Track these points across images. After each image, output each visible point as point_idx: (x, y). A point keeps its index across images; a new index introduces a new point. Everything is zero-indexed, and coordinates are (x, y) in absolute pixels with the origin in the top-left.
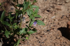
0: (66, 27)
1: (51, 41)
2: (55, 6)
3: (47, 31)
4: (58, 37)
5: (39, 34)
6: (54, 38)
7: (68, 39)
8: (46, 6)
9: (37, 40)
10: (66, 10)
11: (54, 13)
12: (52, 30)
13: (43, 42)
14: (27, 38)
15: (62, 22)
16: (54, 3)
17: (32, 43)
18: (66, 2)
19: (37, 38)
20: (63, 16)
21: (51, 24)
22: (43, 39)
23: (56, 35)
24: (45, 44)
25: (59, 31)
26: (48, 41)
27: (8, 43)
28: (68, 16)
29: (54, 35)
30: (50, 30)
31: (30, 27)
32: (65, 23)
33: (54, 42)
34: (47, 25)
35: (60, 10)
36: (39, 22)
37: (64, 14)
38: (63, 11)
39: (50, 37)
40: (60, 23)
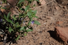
0: (54, 31)
1: (42, 39)
2: (46, 16)
3: (40, 32)
4: (48, 37)
5: (34, 33)
6: (45, 37)
7: (55, 39)
8: (40, 16)
9: (32, 37)
10: (54, 19)
11: (45, 21)
12: (43, 32)
13: (36, 40)
14: (25, 35)
15: (50, 27)
16: (46, 15)
17: (29, 39)
18: (54, 15)
19: (32, 36)
20: (51, 23)
21: (43, 28)
22: (37, 38)
23: (46, 35)
24: (37, 41)
25: (48, 33)
26: (40, 39)
27: (11, 38)
28: (55, 23)
29: (45, 35)
30: (42, 31)
31: (29, 26)
32: (53, 28)
33: (44, 40)
34: (40, 28)
35: (50, 19)
36: (36, 22)
37: (52, 22)
38: (51, 20)
39: (42, 37)
40: (49, 27)
